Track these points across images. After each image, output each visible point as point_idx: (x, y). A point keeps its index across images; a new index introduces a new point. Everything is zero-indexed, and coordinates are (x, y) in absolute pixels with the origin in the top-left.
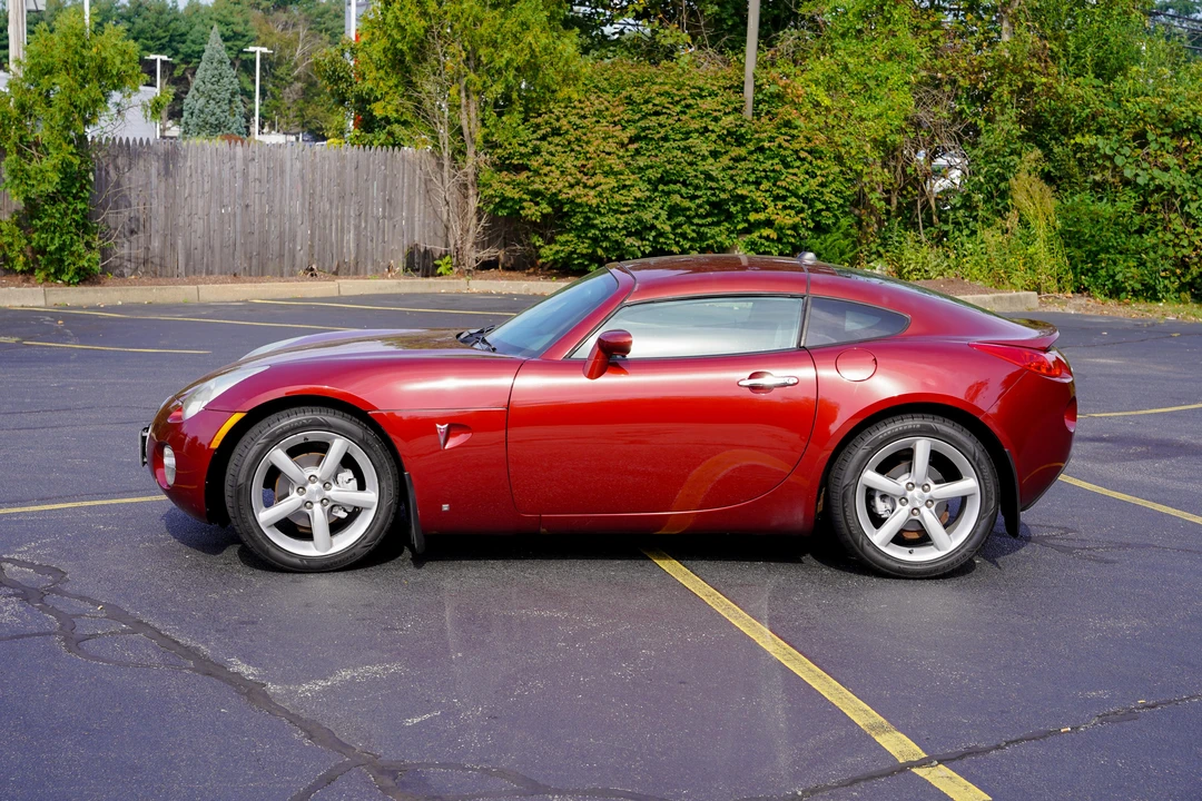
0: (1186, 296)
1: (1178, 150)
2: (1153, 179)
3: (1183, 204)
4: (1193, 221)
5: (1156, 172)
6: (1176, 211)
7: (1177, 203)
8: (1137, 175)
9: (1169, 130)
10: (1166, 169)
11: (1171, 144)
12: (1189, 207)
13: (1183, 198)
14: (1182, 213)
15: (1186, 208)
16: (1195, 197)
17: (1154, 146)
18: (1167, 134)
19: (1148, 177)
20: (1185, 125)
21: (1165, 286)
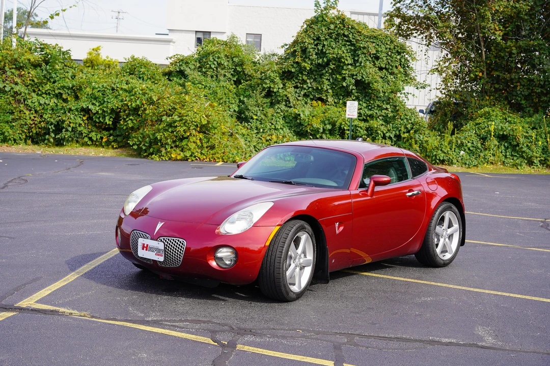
0: (29, 142)
1: (20, 76)
2: (12, 88)
3: (24, 101)
4: (29, 108)
5: (13, 86)
6: (22, 103)
7: (22, 101)
8: (5, 87)
9: (14, 67)
10: (16, 84)
11: (17, 73)
12: (27, 101)
13: (25, 97)
14: (25, 105)
15: (26, 102)
16: (30, 97)
17: (9, 73)
18: (13, 68)
19: (10, 88)
20: (22, 65)
21: (20, 138)
